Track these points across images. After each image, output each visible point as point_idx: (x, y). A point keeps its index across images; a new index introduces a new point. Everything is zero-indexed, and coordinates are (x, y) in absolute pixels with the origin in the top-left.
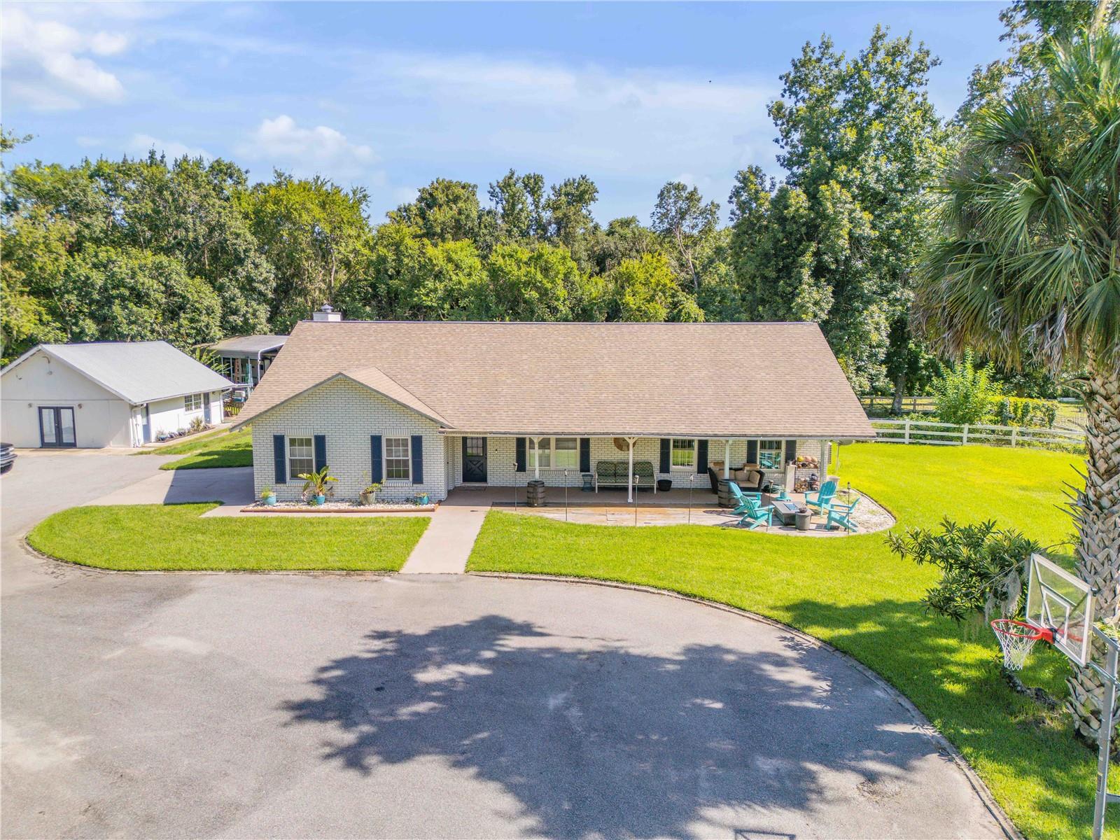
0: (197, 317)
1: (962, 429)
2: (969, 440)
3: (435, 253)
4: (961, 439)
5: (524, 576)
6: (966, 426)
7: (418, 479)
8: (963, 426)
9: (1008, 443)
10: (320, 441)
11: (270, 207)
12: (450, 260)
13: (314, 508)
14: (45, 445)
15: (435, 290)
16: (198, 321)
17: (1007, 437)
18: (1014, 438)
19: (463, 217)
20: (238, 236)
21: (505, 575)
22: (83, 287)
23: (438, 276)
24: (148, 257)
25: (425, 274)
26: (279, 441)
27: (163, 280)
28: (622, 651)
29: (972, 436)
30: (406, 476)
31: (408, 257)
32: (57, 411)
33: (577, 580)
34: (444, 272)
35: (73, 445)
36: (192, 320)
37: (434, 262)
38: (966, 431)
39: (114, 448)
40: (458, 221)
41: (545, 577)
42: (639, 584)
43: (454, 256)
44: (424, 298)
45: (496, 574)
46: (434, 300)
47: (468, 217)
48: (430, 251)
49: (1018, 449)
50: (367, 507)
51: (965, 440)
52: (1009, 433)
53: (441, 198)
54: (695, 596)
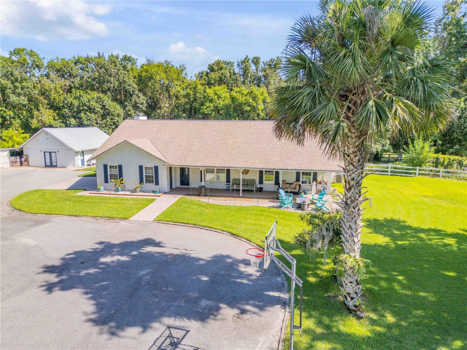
0: (113, 118)
1: (416, 169)
2: (419, 174)
3: (210, 91)
4: (415, 174)
5: (174, 224)
6: (418, 168)
7: (157, 183)
8: (416, 168)
9: (438, 176)
10: (120, 167)
11: (144, 74)
12: (216, 94)
13: (116, 193)
14: (46, 166)
15: (210, 107)
16: (114, 119)
17: (437, 173)
18: (441, 174)
19: (223, 76)
20: (130, 85)
21: (167, 223)
22: (70, 106)
23: (211, 101)
24: (95, 94)
25: (205, 100)
26: (105, 166)
27: (101, 103)
28: (188, 255)
29: (420, 172)
30: (153, 182)
31: (198, 93)
32: (50, 153)
33: (193, 226)
34: (213, 99)
35: (56, 166)
36: (112, 119)
37: (209, 95)
38: (418, 170)
39: (70, 168)
40: (220, 78)
41: (182, 224)
42: (216, 229)
43: (218, 93)
44: (205, 110)
45: (164, 222)
46: (209, 111)
47: (225, 77)
48: (208, 90)
49: (443, 179)
50: (136, 194)
51: (417, 174)
52: (439, 171)
53: (216, 68)
54: (235, 235)
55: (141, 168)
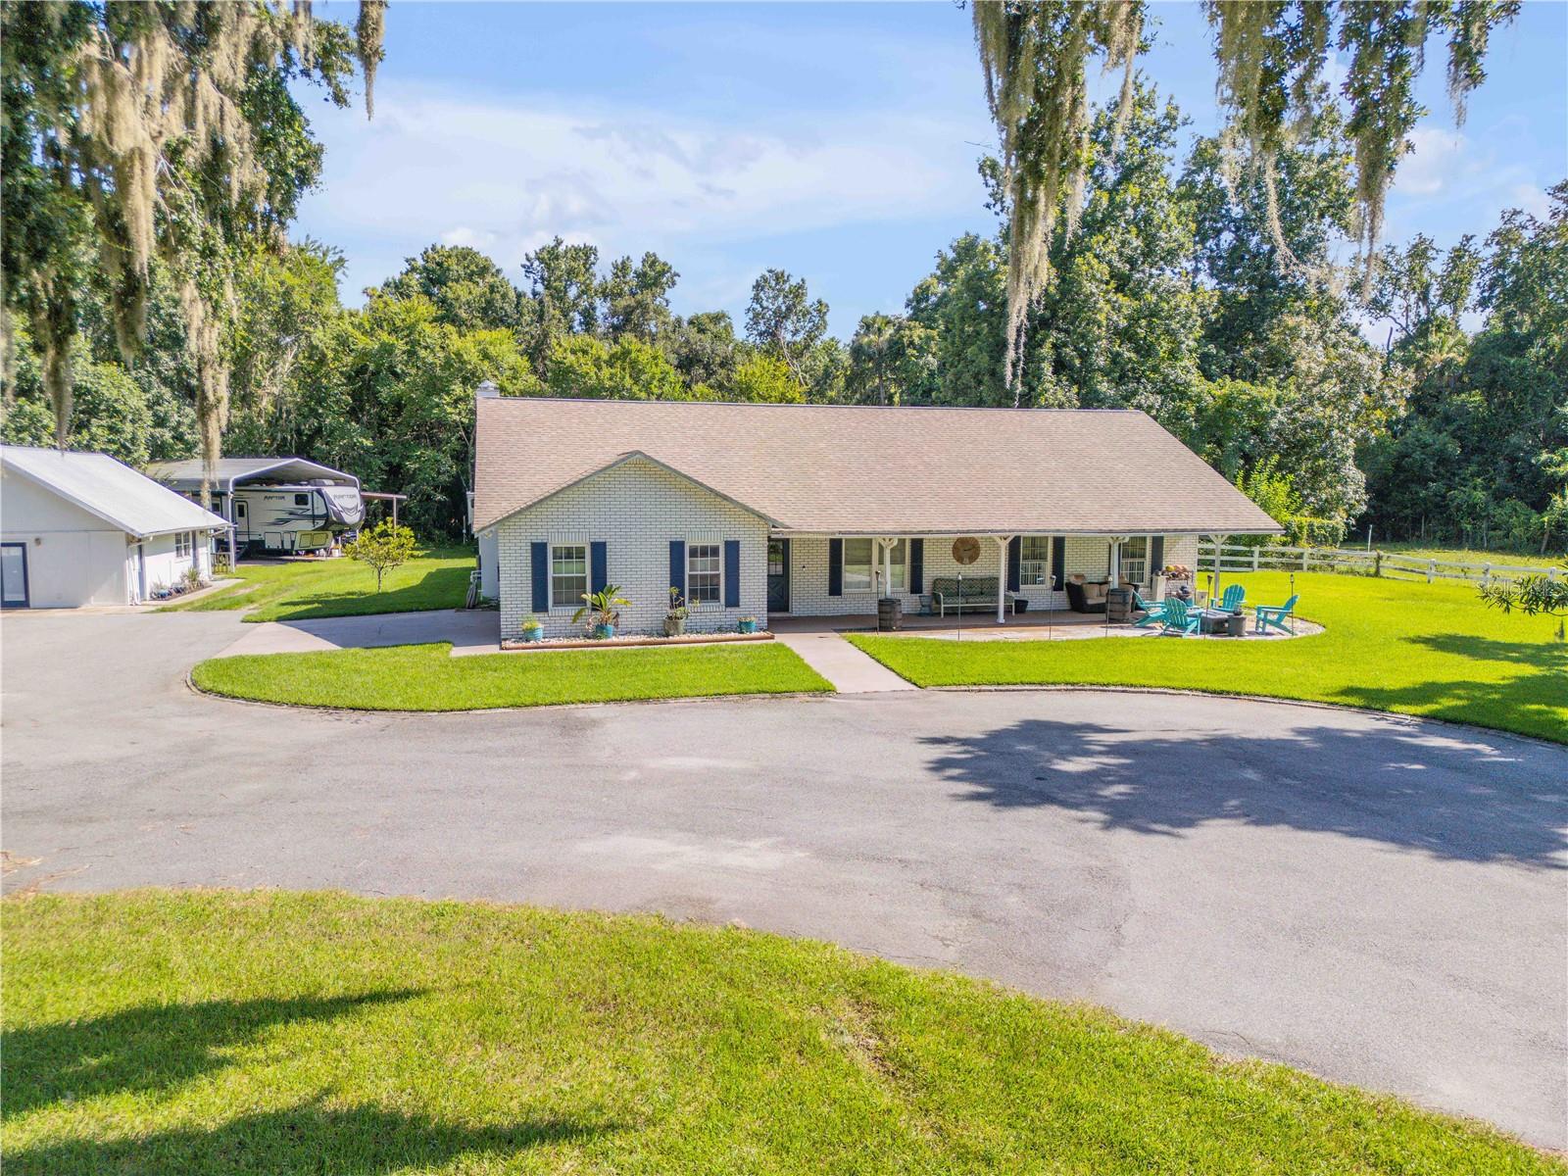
1: (1252, 552)
2: (1262, 566)
3: (464, 345)
4: (1250, 564)
6: (1257, 549)
7: (733, 601)
8: (1253, 549)
9: (1299, 567)
10: (599, 550)
17: (1298, 561)
18: (1306, 561)
19: (498, 296)
25: (451, 375)
26: (539, 551)
29: (1263, 560)
30: (715, 596)
35: (24, 604)
38: (1257, 554)
40: (489, 302)
43: (492, 351)
44: (449, 410)
47: (504, 296)
48: (455, 343)
49: (1310, 575)
50: (676, 638)
51: (1256, 565)
52: (1300, 556)
53: (456, 268)
55: (676, 548)
